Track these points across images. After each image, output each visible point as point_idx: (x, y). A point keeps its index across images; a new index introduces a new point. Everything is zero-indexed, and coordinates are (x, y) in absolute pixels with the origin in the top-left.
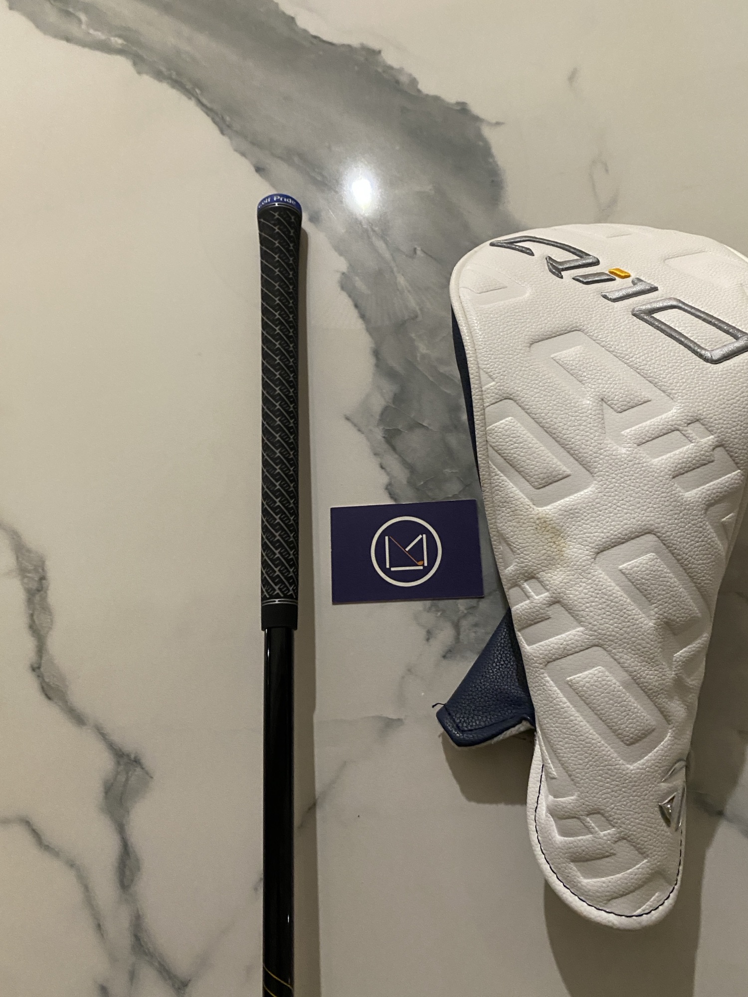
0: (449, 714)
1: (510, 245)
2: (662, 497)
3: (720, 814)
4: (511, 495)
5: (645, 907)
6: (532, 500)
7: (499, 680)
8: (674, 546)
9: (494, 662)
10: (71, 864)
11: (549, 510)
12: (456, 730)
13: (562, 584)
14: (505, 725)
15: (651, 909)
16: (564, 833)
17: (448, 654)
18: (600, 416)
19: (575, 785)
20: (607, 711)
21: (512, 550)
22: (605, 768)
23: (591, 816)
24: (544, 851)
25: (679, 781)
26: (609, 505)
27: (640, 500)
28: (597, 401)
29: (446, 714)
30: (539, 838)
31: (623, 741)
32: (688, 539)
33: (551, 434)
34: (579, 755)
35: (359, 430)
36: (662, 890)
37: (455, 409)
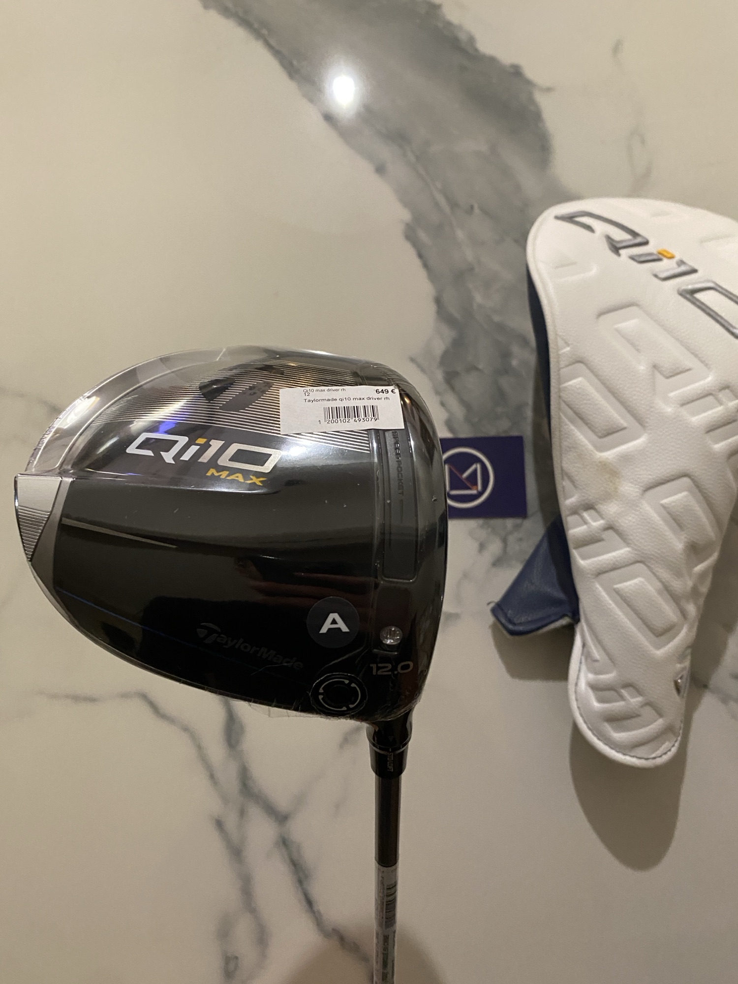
0: (502, 610)
1: (570, 219)
2: (697, 448)
4: (578, 442)
5: (659, 752)
6: (595, 447)
8: (703, 487)
10: (186, 729)
11: (609, 455)
12: (508, 623)
13: (615, 514)
14: (548, 619)
15: (662, 753)
16: (601, 700)
17: (498, 562)
18: (652, 380)
19: (615, 666)
20: (644, 612)
21: (574, 485)
22: (639, 653)
23: (625, 688)
24: (582, 714)
25: (687, 663)
28: (650, 368)
29: (498, 609)
30: (579, 705)
31: (653, 634)
32: (713, 481)
33: (613, 394)
35: (422, 370)
36: (669, 741)
37: (506, 355)
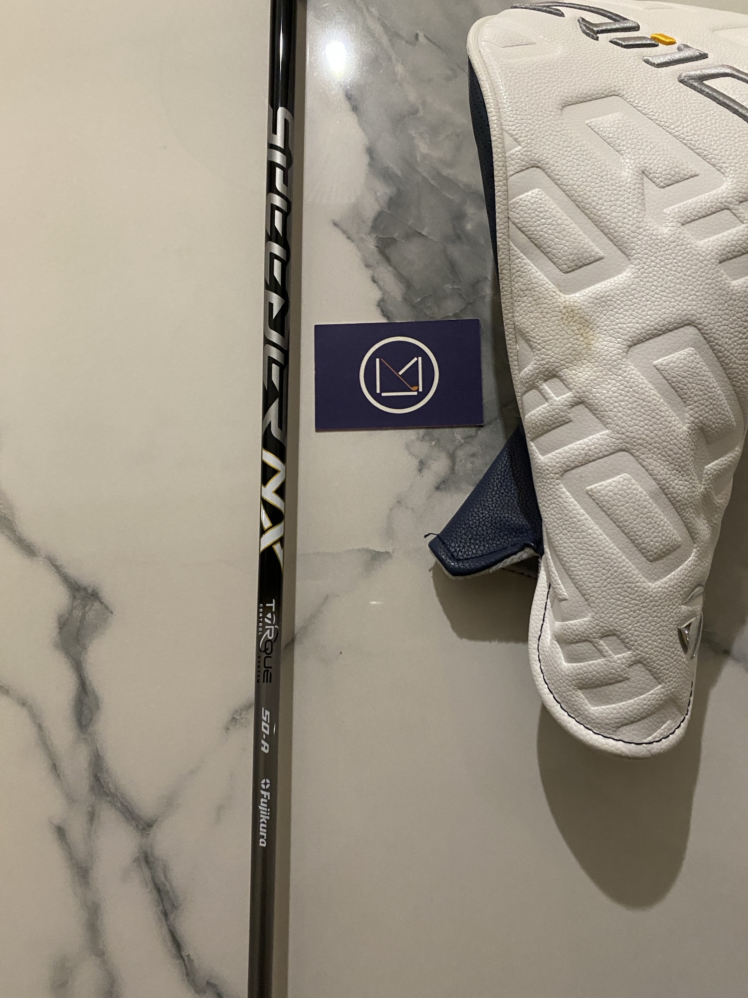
0: (444, 543)
1: (535, 7)
2: (707, 284)
3: (727, 653)
4: (534, 281)
5: (656, 735)
6: (558, 286)
7: (499, 509)
8: (716, 341)
9: (494, 490)
10: (23, 703)
11: (578, 297)
12: (450, 559)
13: (587, 382)
14: (505, 553)
15: (662, 737)
16: (571, 658)
17: (442, 485)
18: (640, 191)
19: (589, 605)
20: (631, 523)
21: (531, 346)
22: (625, 586)
23: (605, 638)
24: (547, 681)
25: (698, 606)
26: (647, 291)
27: (682, 286)
28: (636, 174)
29: (439, 545)
30: (542, 667)
31: (645, 557)
32: (731, 334)
33: (583, 209)
34: (596, 571)
35: (349, 238)
36: (673, 719)
37: (459, 217)
